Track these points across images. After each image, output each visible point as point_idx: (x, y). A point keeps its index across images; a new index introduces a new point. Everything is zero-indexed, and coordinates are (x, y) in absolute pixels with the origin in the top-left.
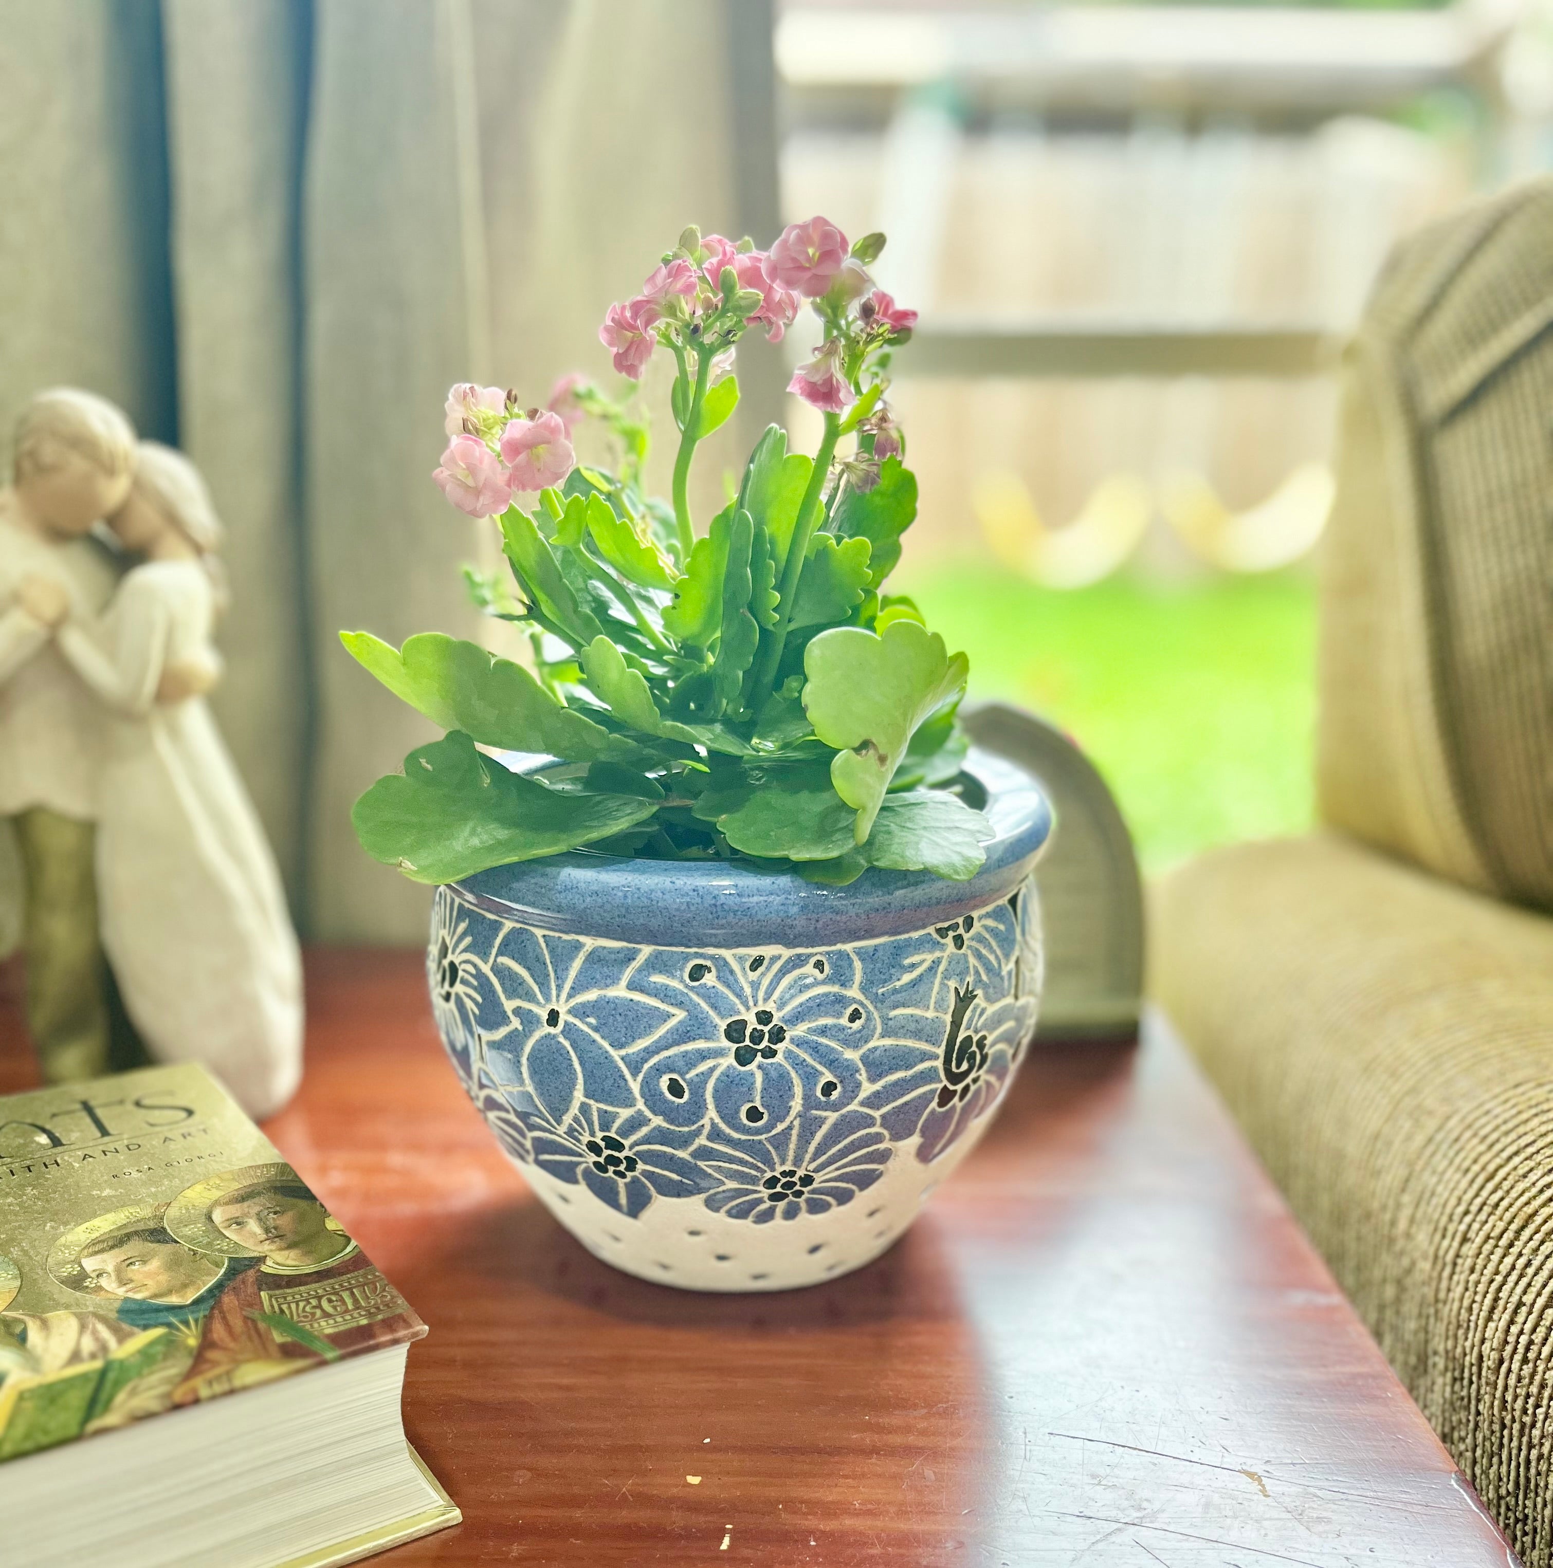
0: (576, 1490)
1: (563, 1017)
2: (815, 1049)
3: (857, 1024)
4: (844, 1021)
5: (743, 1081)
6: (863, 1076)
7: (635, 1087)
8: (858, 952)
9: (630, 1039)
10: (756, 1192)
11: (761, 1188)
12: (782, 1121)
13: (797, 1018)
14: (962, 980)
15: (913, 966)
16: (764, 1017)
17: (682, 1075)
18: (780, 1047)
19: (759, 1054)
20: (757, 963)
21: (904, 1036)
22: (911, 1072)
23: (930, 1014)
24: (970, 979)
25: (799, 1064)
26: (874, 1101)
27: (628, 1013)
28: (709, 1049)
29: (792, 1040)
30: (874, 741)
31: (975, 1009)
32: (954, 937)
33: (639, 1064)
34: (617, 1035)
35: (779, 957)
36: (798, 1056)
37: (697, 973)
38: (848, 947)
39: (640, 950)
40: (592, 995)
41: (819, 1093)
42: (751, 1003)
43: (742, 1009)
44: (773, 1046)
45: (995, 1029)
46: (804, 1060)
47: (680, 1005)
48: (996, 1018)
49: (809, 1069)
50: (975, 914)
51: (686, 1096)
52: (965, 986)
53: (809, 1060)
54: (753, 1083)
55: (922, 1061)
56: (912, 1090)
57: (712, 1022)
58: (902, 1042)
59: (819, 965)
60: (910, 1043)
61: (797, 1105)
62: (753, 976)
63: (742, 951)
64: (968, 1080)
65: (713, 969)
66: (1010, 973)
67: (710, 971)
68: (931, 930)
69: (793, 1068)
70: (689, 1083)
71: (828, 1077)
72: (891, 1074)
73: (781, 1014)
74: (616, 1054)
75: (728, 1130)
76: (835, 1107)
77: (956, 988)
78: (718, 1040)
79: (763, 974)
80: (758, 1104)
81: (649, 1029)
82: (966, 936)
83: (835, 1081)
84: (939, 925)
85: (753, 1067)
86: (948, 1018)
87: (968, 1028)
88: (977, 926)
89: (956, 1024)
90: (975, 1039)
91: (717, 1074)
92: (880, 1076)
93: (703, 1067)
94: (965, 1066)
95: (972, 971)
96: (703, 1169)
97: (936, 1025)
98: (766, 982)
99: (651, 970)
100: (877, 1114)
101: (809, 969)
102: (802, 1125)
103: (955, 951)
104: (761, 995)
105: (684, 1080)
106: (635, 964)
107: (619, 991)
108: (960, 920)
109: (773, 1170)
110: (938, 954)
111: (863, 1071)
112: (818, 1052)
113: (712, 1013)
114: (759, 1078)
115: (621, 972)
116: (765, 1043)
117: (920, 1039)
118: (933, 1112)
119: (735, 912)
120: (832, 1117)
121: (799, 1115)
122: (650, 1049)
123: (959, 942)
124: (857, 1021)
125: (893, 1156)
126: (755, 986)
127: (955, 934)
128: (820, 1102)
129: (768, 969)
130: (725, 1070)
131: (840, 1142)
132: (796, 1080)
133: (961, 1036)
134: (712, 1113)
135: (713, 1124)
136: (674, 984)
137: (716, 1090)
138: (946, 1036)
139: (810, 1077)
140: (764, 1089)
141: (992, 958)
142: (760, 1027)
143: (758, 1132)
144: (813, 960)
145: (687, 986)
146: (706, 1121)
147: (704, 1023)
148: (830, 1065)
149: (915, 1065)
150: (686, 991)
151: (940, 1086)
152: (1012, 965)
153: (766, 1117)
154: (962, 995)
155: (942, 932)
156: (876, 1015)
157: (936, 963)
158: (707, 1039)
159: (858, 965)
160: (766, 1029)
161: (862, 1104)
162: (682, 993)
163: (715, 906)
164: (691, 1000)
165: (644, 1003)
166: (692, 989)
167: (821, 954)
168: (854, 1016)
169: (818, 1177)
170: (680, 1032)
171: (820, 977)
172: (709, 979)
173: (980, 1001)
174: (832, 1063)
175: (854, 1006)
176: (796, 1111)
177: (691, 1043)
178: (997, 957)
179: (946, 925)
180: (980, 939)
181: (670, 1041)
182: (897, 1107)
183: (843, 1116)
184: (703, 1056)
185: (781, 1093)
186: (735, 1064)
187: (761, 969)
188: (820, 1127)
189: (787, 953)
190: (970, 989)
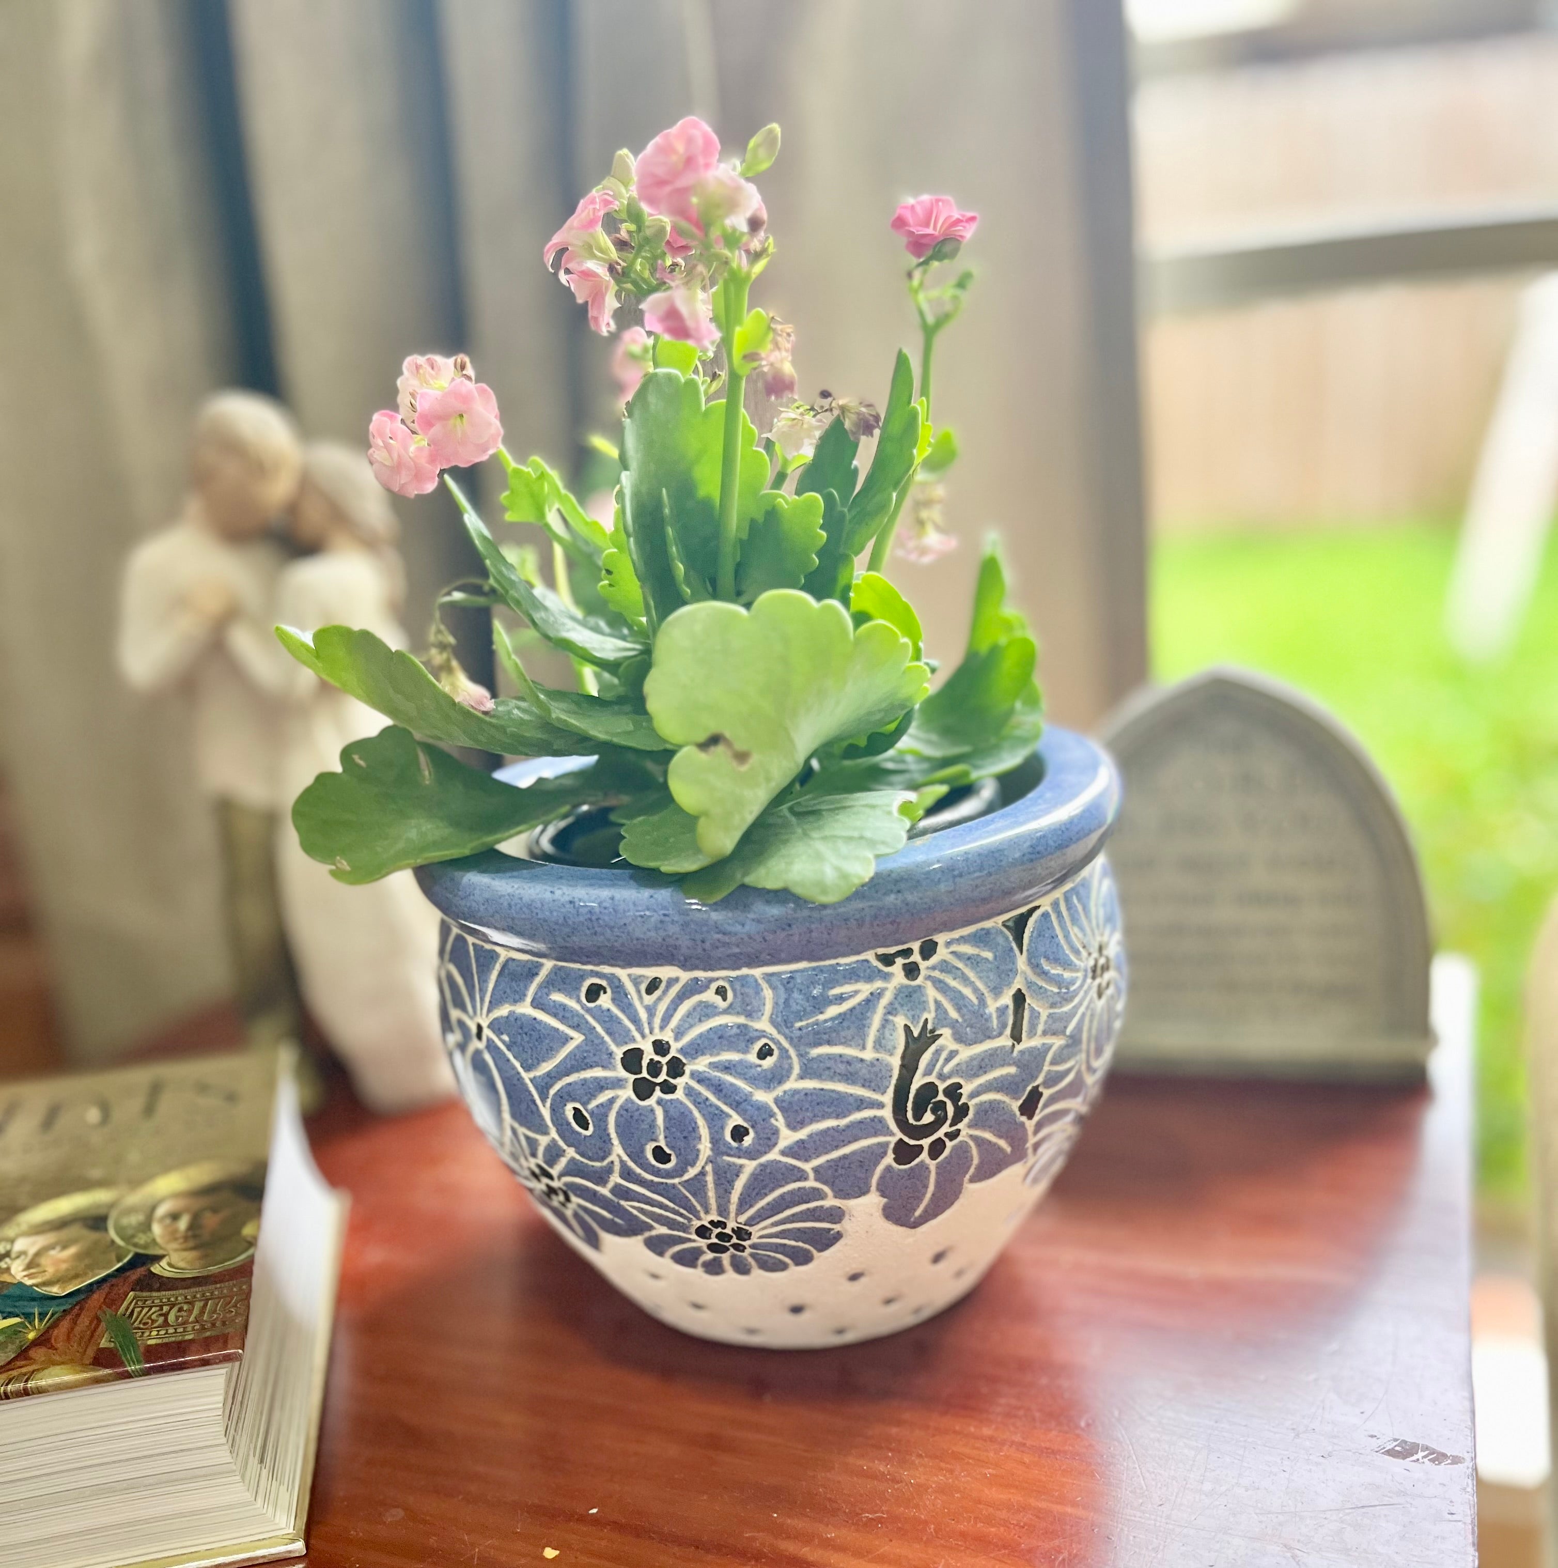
0: (433, 1541)
1: (487, 1032)
2: (718, 1088)
3: (768, 1062)
4: (752, 1057)
5: (643, 1118)
6: (779, 1122)
7: (546, 1112)
8: (768, 977)
9: (536, 1061)
10: (690, 1240)
11: (694, 1237)
12: (693, 1165)
13: (695, 1050)
14: (915, 1018)
15: (841, 999)
16: (661, 1047)
17: (584, 1104)
18: (680, 1082)
19: (658, 1088)
20: (653, 986)
21: (832, 1079)
22: (843, 1122)
23: (868, 1055)
24: (930, 1015)
25: (702, 1103)
26: (799, 1150)
27: (532, 1033)
28: (606, 1078)
29: (693, 1075)
30: (728, 734)
31: (938, 1052)
32: (904, 965)
33: (545, 1090)
34: (524, 1056)
35: (677, 980)
36: (700, 1093)
37: (594, 993)
38: (757, 972)
39: (542, 965)
40: (503, 1011)
41: (728, 1137)
42: (647, 1031)
43: (637, 1036)
44: (672, 1081)
45: (976, 1075)
46: (707, 1099)
47: (576, 1027)
48: (975, 1063)
49: (712, 1110)
50: (941, 939)
51: (591, 1127)
52: (921, 1024)
53: (713, 1099)
54: (654, 1120)
55: (859, 1109)
56: (850, 1142)
57: (607, 1049)
58: (829, 1086)
59: (721, 992)
60: (841, 1087)
61: (705, 1147)
62: (649, 999)
63: (637, 971)
64: (940, 1134)
65: (609, 990)
66: (1002, 1011)
67: (605, 992)
68: (869, 956)
69: (696, 1107)
70: (592, 1114)
71: (736, 1120)
72: (818, 1121)
73: (679, 1045)
74: (526, 1076)
75: (638, 1170)
76: (751, 1155)
77: (906, 1026)
78: (614, 1068)
79: (659, 999)
80: (662, 1143)
81: (550, 1052)
82: (923, 965)
83: (745, 1125)
84: (881, 951)
85: (651, 1102)
86: (895, 1062)
87: (928, 1072)
88: (942, 953)
89: (909, 1067)
90: (941, 1087)
91: (616, 1106)
92: (802, 1124)
93: (603, 1098)
94: (928, 1118)
95: (932, 1006)
96: (627, 1210)
97: (876, 1069)
98: (662, 1008)
99: (551, 988)
100: (808, 1167)
101: (710, 996)
102: (716, 1172)
103: (906, 982)
104: (657, 1021)
105: (587, 1110)
106: (538, 980)
107: (525, 1009)
108: (916, 946)
109: (699, 1219)
110: (879, 984)
111: (779, 1116)
112: (721, 1091)
113: (607, 1038)
114: (659, 1113)
115: (526, 988)
116: (663, 1077)
117: (854, 1083)
118: (888, 1169)
119: (612, 928)
120: (750, 1166)
121: (709, 1160)
122: (553, 1075)
123: (911, 971)
124: (769, 1058)
125: (847, 1217)
126: (651, 1011)
127: (907, 961)
128: (731, 1148)
129: (665, 992)
130: (624, 1103)
131: (766, 1195)
132: (701, 1122)
133: (918, 1082)
134: (618, 1151)
135: (622, 1162)
136: (572, 1004)
137: (617, 1125)
138: (894, 1081)
139: (715, 1118)
140: (666, 1128)
141: (967, 992)
142: (657, 1058)
143: (668, 1174)
144: (714, 986)
145: (583, 1006)
146: (613, 1157)
147: (600, 1050)
148: (737, 1107)
149: (850, 1113)
150: (582, 1012)
151: (893, 1140)
152: (1007, 999)
153: (673, 1158)
154: (916, 1034)
155: (888, 960)
156: (792, 1053)
157: (875, 997)
158: (604, 1067)
159: (768, 993)
160: (664, 1060)
161: (783, 1153)
162: (578, 1015)
163: (590, 920)
164: (587, 1022)
165: (545, 1024)
166: (588, 1010)
167: (723, 979)
168: (764, 1053)
169: (757, 1232)
170: (577, 1057)
171: (722, 1005)
172: (605, 1001)
173: (946, 1039)
174: (739, 1103)
175: (764, 1041)
176: (706, 1155)
177: (588, 1071)
178: (976, 990)
179: (892, 950)
180: (945, 967)
181: (569, 1066)
182: (832, 1160)
183: (761, 1165)
184: (601, 1085)
185: (685, 1134)
186: (634, 1097)
187: (657, 993)
188: (738, 1176)
189: (685, 976)
190: (930, 1027)
